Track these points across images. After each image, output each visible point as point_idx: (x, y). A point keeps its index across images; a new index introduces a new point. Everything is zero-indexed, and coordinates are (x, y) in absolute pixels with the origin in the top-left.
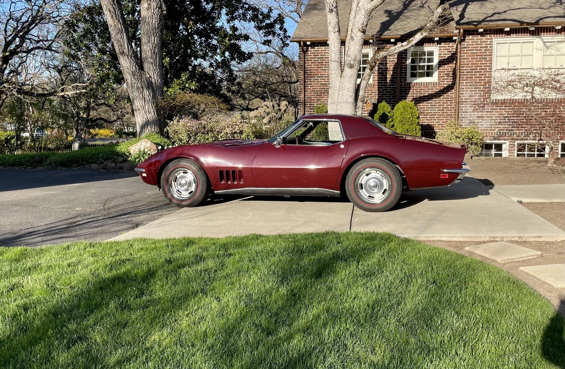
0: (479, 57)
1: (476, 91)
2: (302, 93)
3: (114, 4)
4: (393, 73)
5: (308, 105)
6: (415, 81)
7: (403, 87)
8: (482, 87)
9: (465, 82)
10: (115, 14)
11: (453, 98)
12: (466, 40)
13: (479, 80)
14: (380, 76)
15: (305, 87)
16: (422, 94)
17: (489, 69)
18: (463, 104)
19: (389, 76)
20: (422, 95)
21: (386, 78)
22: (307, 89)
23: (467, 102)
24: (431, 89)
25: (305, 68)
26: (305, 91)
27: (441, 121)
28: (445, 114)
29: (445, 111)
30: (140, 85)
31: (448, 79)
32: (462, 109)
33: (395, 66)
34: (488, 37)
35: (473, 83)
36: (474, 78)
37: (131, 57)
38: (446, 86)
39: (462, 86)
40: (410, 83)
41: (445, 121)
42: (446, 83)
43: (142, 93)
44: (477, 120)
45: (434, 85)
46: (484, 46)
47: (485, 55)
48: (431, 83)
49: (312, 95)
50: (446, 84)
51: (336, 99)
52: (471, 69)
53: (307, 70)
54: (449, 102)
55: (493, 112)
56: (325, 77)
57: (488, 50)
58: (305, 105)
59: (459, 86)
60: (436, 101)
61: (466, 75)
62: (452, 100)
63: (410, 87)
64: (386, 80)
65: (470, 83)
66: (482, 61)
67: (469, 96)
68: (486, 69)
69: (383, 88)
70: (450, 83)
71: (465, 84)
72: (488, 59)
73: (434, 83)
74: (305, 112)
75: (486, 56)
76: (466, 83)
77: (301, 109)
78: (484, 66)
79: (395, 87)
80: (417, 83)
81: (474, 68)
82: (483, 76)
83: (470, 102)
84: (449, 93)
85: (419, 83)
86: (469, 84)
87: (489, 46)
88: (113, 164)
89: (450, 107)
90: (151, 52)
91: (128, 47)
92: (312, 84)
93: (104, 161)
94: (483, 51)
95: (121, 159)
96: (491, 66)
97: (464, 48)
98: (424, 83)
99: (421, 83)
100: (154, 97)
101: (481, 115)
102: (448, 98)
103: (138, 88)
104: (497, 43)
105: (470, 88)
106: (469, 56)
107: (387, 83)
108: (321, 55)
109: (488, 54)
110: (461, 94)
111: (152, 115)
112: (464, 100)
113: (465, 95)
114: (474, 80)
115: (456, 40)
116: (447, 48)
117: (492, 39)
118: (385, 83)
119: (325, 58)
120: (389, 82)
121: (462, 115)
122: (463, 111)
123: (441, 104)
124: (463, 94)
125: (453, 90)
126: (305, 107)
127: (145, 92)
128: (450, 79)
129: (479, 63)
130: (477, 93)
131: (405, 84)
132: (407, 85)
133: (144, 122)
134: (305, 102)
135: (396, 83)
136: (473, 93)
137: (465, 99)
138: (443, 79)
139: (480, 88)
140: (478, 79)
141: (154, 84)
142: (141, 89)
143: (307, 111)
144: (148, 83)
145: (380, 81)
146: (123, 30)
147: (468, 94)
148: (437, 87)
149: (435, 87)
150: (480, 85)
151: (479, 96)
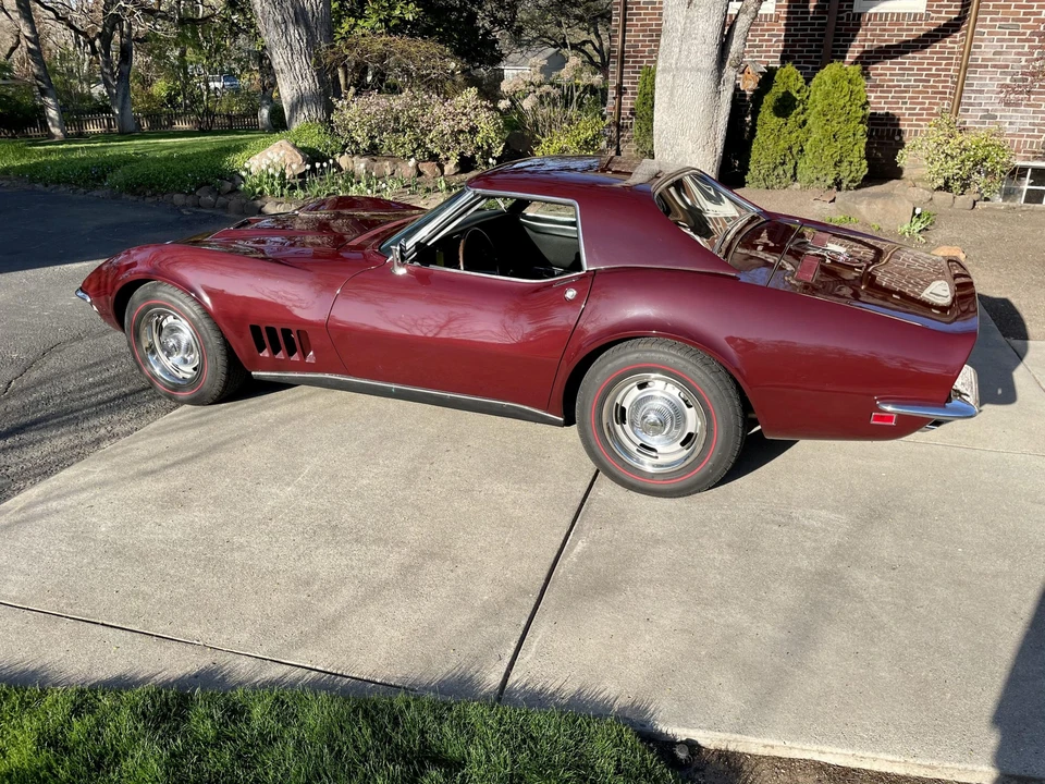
1: (1013, 40)
2: (618, 36)
5: (630, 64)
6: (872, 11)
7: (843, 24)
8: (1029, 31)
9: (989, 17)
11: (953, 53)
13: (1024, 14)
15: (625, 20)
16: (885, 41)
18: (975, 72)
20: (884, 44)
22: (630, 25)
23: (987, 66)
24: (907, 30)
26: (624, 31)
27: (919, 107)
28: (930, 90)
29: (931, 83)
30: (280, 18)
31: (950, 6)
32: (972, 85)
35: (1007, 20)
36: (1012, 9)
38: (943, 22)
39: (981, 26)
40: (860, 15)
41: (926, 106)
42: (943, 15)
43: (285, 33)
44: (1004, 110)
45: (915, 20)
48: (910, 14)
49: (640, 41)
50: (943, 18)
51: (674, 62)
54: (944, 62)
58: (623, 62)
59: (974, 27)
60: (914, 58)
62: (952, 59)
63: (859, 25)
64: (807, 7)
65: (1002, 20)
67: (995, 53)
69: (797, 24)
70: (954, 16)
71: (988, 23)
73: (916, 15)
74: (621, 78)
76: (992, 20)
77: (613, 73)
79: (824, 24)
80: (876, 14)
82: (1036, 4)
83: (994, 66)
84: (948, 40)
85: (881, 14)
86: (998, 24)
88: (210, 198)
89: (943, 73)
92: (640, 14)
93: (196, 190)
95: (228, 186)
98: (893, 14)
99: (887, 14)
100: (311, 43)
101: (1015, 98)
102: (943, 53)
103: (276, 23)
105: (998, 33)
107: (808, 13)
110: (976, 47)
111: (308, 84)
112: (980, 62)
113: (986, 50)
114: (1011, 14)
118: (802, 13)
120: (812, 10)
121: (970, 98)
122: (974, 88)
123: (925, 66)
124: (980, 47)
125: (958, 34)
126: (622, 67)
127: (292, 32)
128: (956, 7)
130: (1013, 47)
131: (848, 15)
132: (853, 19)
134: (622, 57)
135: (827, 13)
136: (1005, 44)
137: (983, 60)
138: (937, 7)
139: (1024, 34)
140: (1023, 11)
141: (310, 15)
142: (283, 26)
143: (628, 78)
144: (295, 14)
145: (792, 9)
147: (991, 47)
148: (921, 25)
149: (918, 25)
150: (1024, 27)
151: (1018, 54)
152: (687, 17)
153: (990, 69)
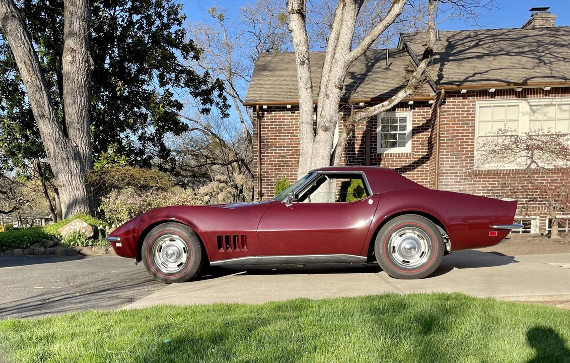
0: (460, 122)
1: (458, 161)
2: (258, 167)
3: (31, 56)
4: (361, 142)
5: (265, 181)
6: (386, 152)
7: (373, 159)
8: (464, 156)
9: (445, 151)
10: (32, 67)
11: (428, 171)
12: (446, 103)
13: (461, 148)
14: (347, 146)
15: (261, 159)
16: (395, 166)
17: (472, 136)
18: (443, 176)
19: (357, 146)
20: (394, 168)
21: (354, 148)
22: (263, 161)
23: (448, 173)
24: (404, 161)
25: (260, 137)
26: (261, 164)
30: (65, 156)
31: (423, 149)
32: (442, 182)
33: (363, 134)
34: (471, 100)
35: (453, 151)
36: (455, 147)
37: (53, 121)
38: (421, 157)
39: (442, 155)
40: (381, 154)
42: (420, 153)
43: (68, 165)
45: (407, 156)
46: (466, 109)
47: (467, 120)
48: (405, 154)
49: (270, 169)
50: (421, 155)
52: (451, 136)
53: (263, 139)
54: (424, 175)
55: (476, 184)
56: (284, 147)
57: (471, 114)
58: (261, 180)
59: (439, 156)
60: (410, 174)
61: (446, 143)
62: (427, 174)
63: (381, 159)
64: (354, 151)
65: (451, 152)
66: (464, 127)
67: (450, 167)
68: (469, 136)
69: (350, 159)
70: (425, 154)
71: (445, 153)
72: (470, 125)
73: (407, 154)
74: (261, 188)
75: (469, 122)
76: (446, 152)
77: (256, 185)
78: (466, 133)
79: (365, 159)
80: (388, 154)
81: (455, 134)
82: (465, 144)
83: (451, 173)
84: (424, 165)
85: (391, 154)
86: (449, 153)
87: (471, 110)
88: (42, 248)
89: (425, 181)
90: (78, 115)
91: (49, 109)
92: (269, 156)
93: (31, 245)
94: (465, 115)
95: (51, 242)
96: (474, 133)
97: (445, 111)
98: (396, 154)
99: (394, 154)
100: (83, 170)
101: (463, 188)
102: (423, 171)
103: (63, 159)
104: (480, 107)
105: (450, 158)
106: (450, 121)
107: (355, 154)
108: (279, 122)
109: (470, 118)
110: (441, 164)
111: (80, 193)
112: (444, 171)
113: (446, 166)
114: (455, 149)
115: (432, 104)
116: (422, 113)
117: (475, 102)
118: (352, 154)
119: (284, 125)
120: (357, 152)
122: (444, 184)
123: (416, 178)
124: (443, 164)
125: (429, 162)
126: (261, 183)
127: (72, 163)
128: (425, 149)
129: (461, 129)
130: (458, 164)
131: (375, 155)
132: (378, 156)
133: (71, 201)
134: (261, 177)
135: (365, 154)
136: (454, 163)
137: (445, 170)
138: (417, 149)
139: (462, 158)
140: (459, 147)
141: (82, 155)
142: (67, 160)
143: (264, 188)
144: (74, 154)
145: (347, 152)
146: (43, 88)
147: (449, 164)
148: (410, 158)
149: (409, 158)
150: (461, 154)
151: (461, 167)
152: (313, 147)
153: (449, 174)
